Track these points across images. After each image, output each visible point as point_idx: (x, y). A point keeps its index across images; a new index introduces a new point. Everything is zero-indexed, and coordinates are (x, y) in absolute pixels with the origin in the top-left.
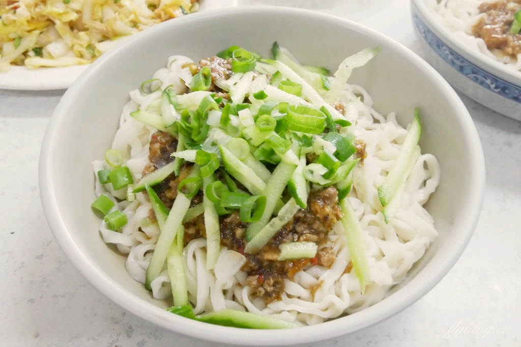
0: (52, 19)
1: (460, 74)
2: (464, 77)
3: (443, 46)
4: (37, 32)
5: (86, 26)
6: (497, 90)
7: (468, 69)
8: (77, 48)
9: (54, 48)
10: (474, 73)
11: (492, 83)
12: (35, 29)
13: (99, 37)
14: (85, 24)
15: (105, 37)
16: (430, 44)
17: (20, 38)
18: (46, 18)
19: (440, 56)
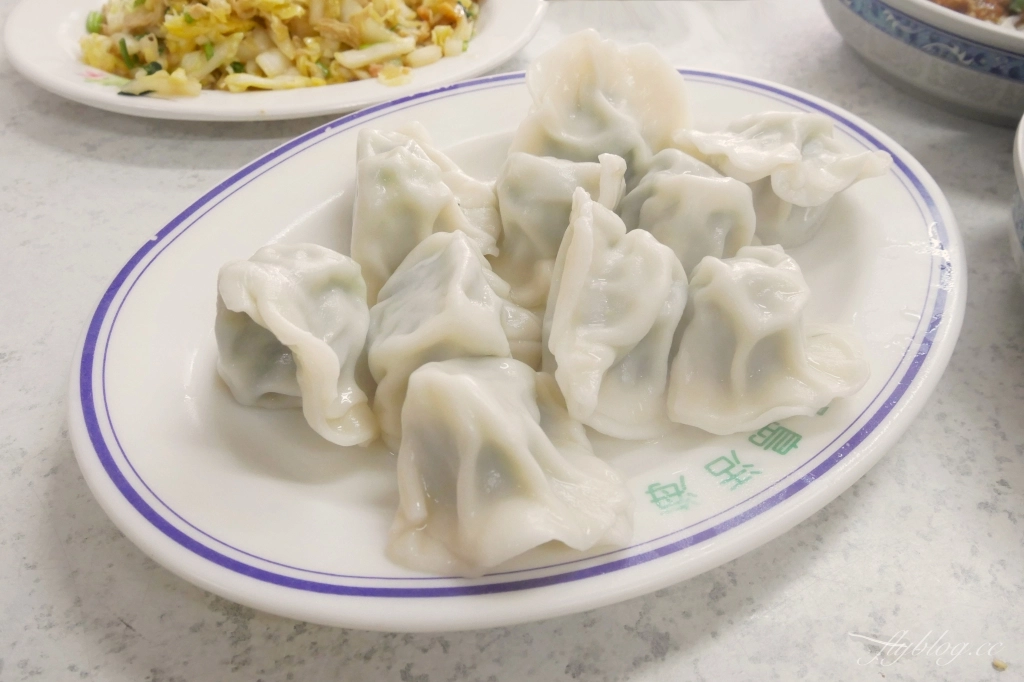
0: (263, 14)
1: (911, 49)
2: (917, 52)
3: (883, 9)
4: (240, 35)
5: (316, 29)
6: (968, 62)
7: (924, 37)
8: (302, 62)
9: (268, 60)
10: (932, 40)
11: (960, 52)
12: (237, 31)
13: (336, 45)
14: (315, 26)
15: (345, 46)
16: (860, 13)
17: (213, 44)
18: (254, 13)
19: (877, 26)
